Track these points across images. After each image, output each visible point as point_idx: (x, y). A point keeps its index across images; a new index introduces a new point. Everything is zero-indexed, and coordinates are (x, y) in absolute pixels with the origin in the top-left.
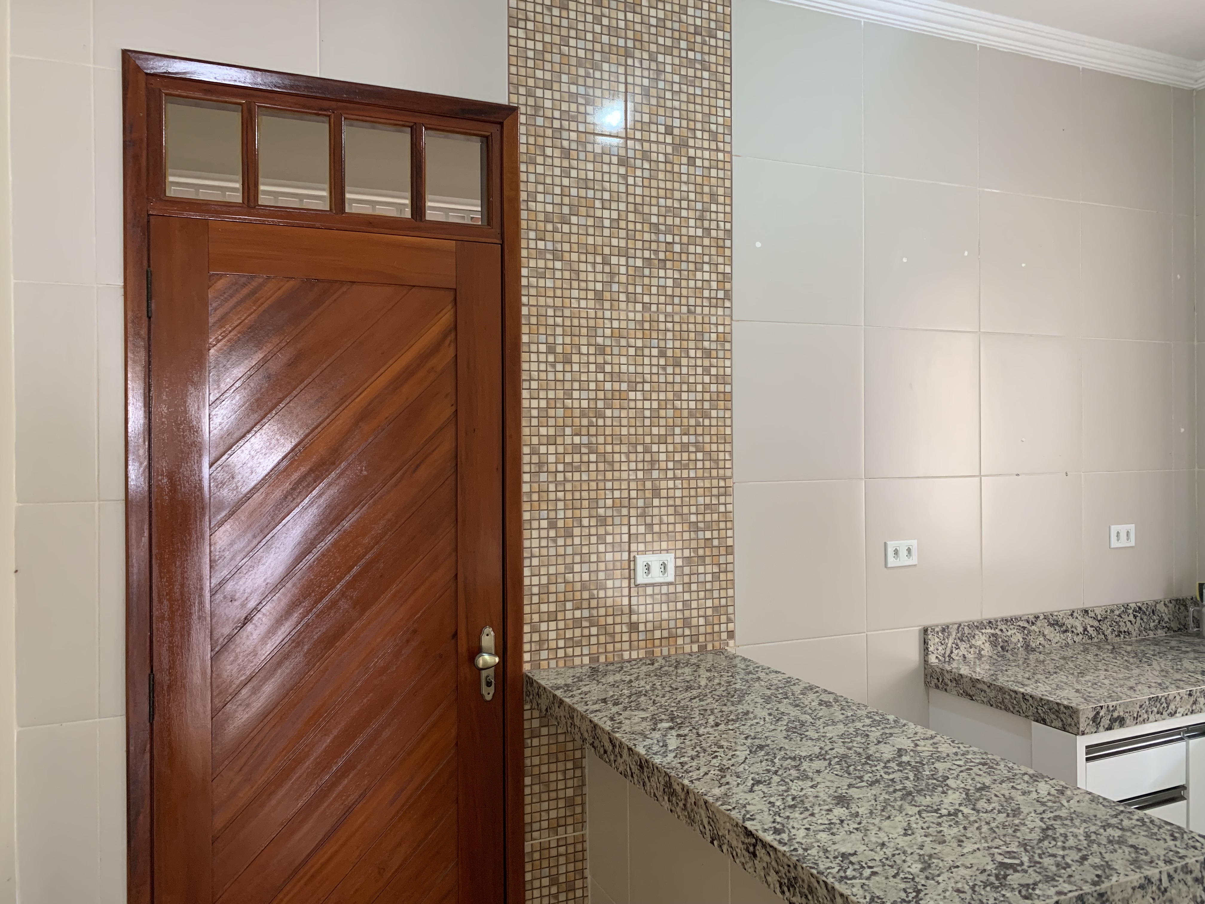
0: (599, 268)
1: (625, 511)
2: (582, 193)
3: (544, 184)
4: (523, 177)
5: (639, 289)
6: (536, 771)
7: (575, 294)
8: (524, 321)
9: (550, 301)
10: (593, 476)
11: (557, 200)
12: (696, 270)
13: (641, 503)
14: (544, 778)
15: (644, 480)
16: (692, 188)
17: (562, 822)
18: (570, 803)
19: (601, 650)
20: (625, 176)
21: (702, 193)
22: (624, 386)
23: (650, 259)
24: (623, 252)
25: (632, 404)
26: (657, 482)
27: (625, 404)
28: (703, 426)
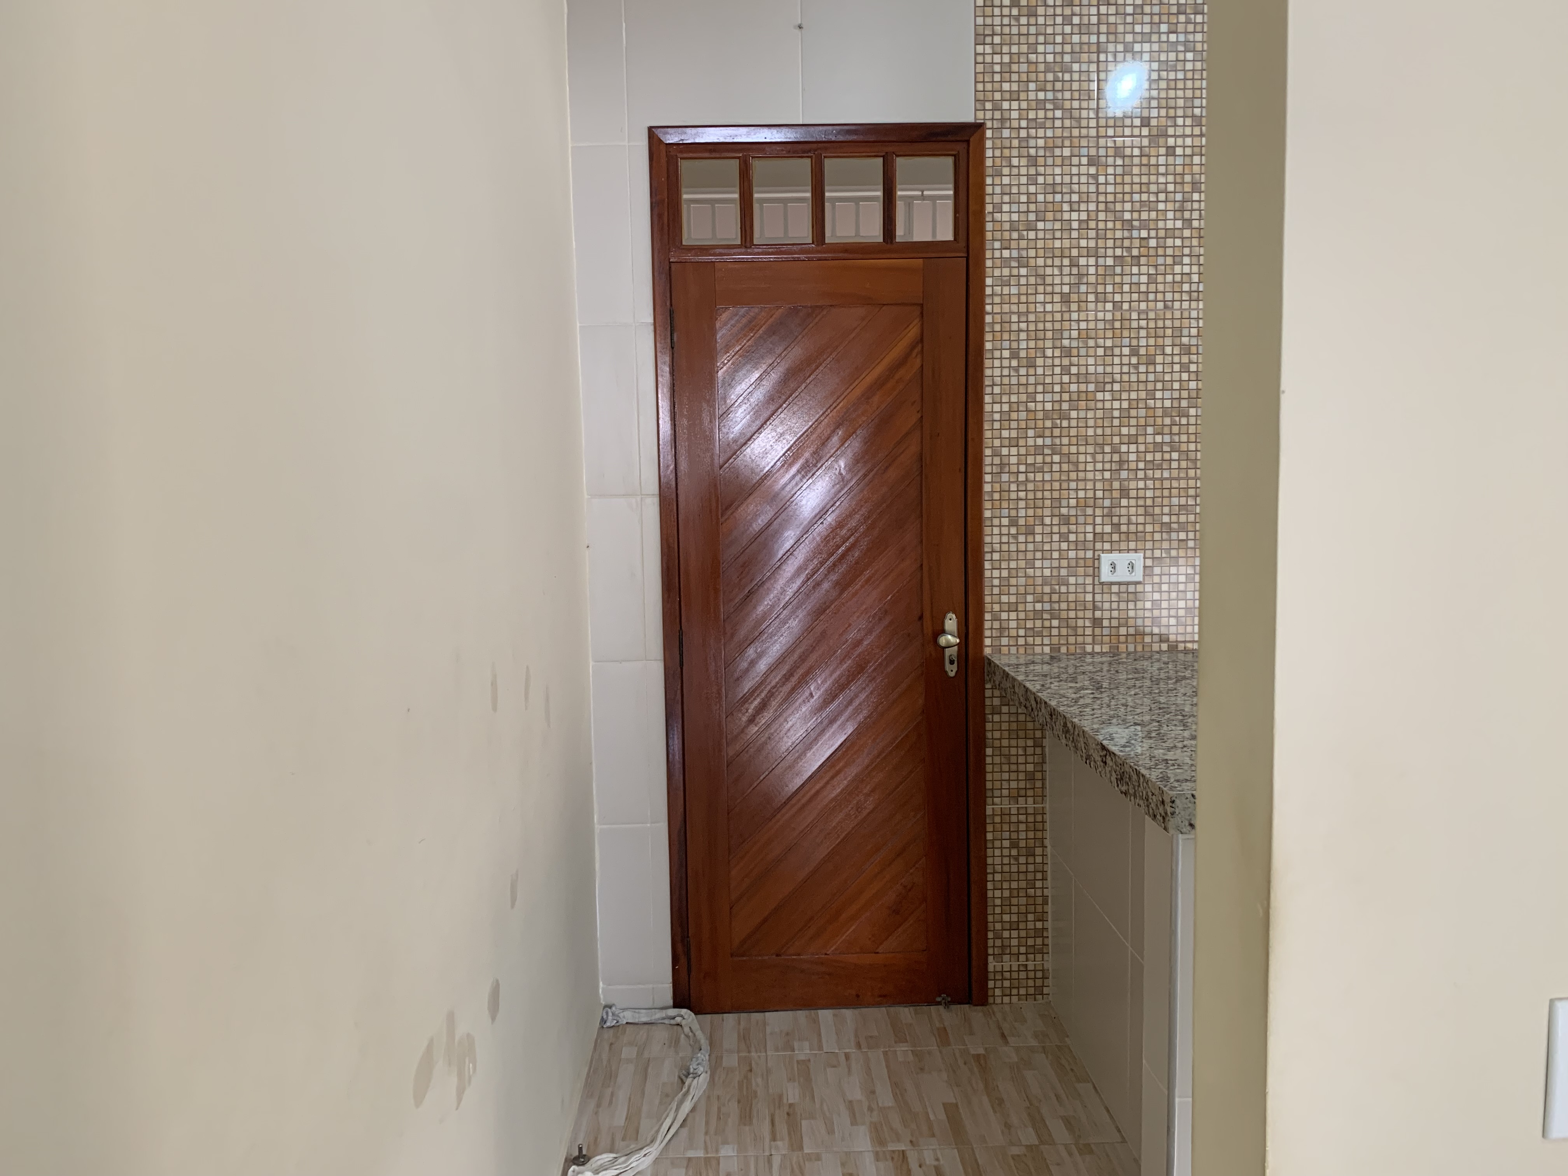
0: (1066, 270)
1: (1089, 511)
2: (1050, 198)
3: (1010, 194)
4: (989, 190)
5: (1109, 288)
6: (997, 743)
7: (1040, 298)
8: (987, 329)
9: (1014, 308)
10: (1056, 476)
11: (1023, 208)
12: (1174, 264)
13: (1107, 503)
14: (1005, 751)
15: (1111, 481)
16: (1170, 178)
17: (1022, 793)
18: (1030, 777)
19: (1062, 642)
20: (1096, 176)
21: (1183, 183)
22: (1091, 387)
23: (1122, 257)
24: (1092, 253)
25: (1100, 405)
26: (1126, 483)
27: (1092, 404)
28: (1180, 425)
